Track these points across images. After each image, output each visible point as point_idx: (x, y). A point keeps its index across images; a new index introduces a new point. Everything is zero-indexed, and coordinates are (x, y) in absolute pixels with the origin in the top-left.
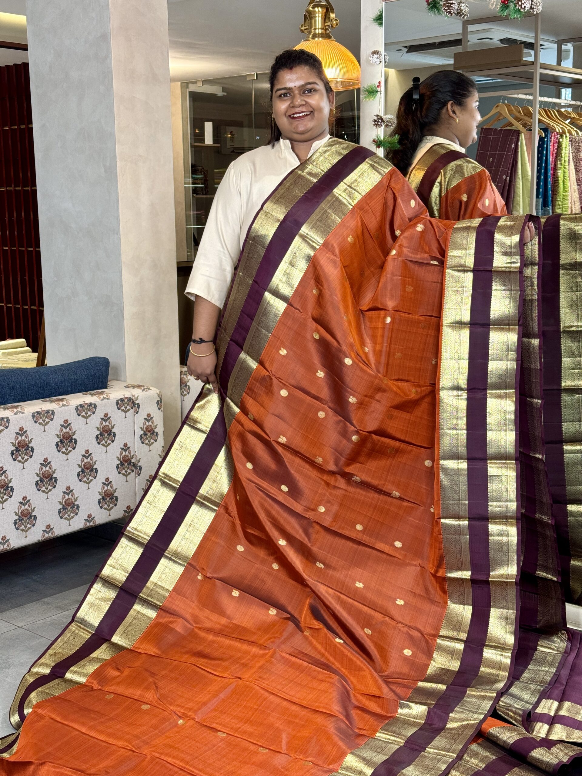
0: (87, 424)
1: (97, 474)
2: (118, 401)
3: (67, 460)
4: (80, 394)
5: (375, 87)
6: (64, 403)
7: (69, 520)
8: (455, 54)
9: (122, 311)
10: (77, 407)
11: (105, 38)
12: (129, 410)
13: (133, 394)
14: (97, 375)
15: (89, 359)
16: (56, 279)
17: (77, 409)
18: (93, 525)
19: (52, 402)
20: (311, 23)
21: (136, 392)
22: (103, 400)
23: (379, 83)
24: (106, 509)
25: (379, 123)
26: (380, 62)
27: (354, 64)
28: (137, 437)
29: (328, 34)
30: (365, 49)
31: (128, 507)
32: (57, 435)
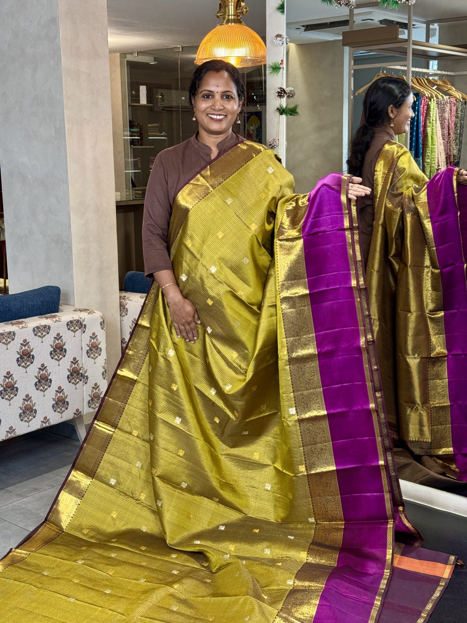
0: (42, 342)
1: (51, 383)
2: (68, 323)
3: (26, 372)
4: (37, 317)
5: (278, 64)
6: (24, 325)
7: (28, 422)
8: (343, 32)
9: (70, 248)
10: (34, 328)
11: (54, 21)
12: (77, 330)
13: (81, 317)
14: (51, 301)
15: (44, 288)
16: (15, 220)
17: (34, 330)
18: (49, 425)
19: (13, 324)
20: (225, 10)
21: (83, 315)
22: (55, 322)
23: (282, 61)
24: (59, 412)
25: (282, 95)
26: (283, 43)
27: (261, 44)
28: (84, 352)
29: (239, 19)
30: (270, 33)
31: (77, 410)
32: (18, 352)
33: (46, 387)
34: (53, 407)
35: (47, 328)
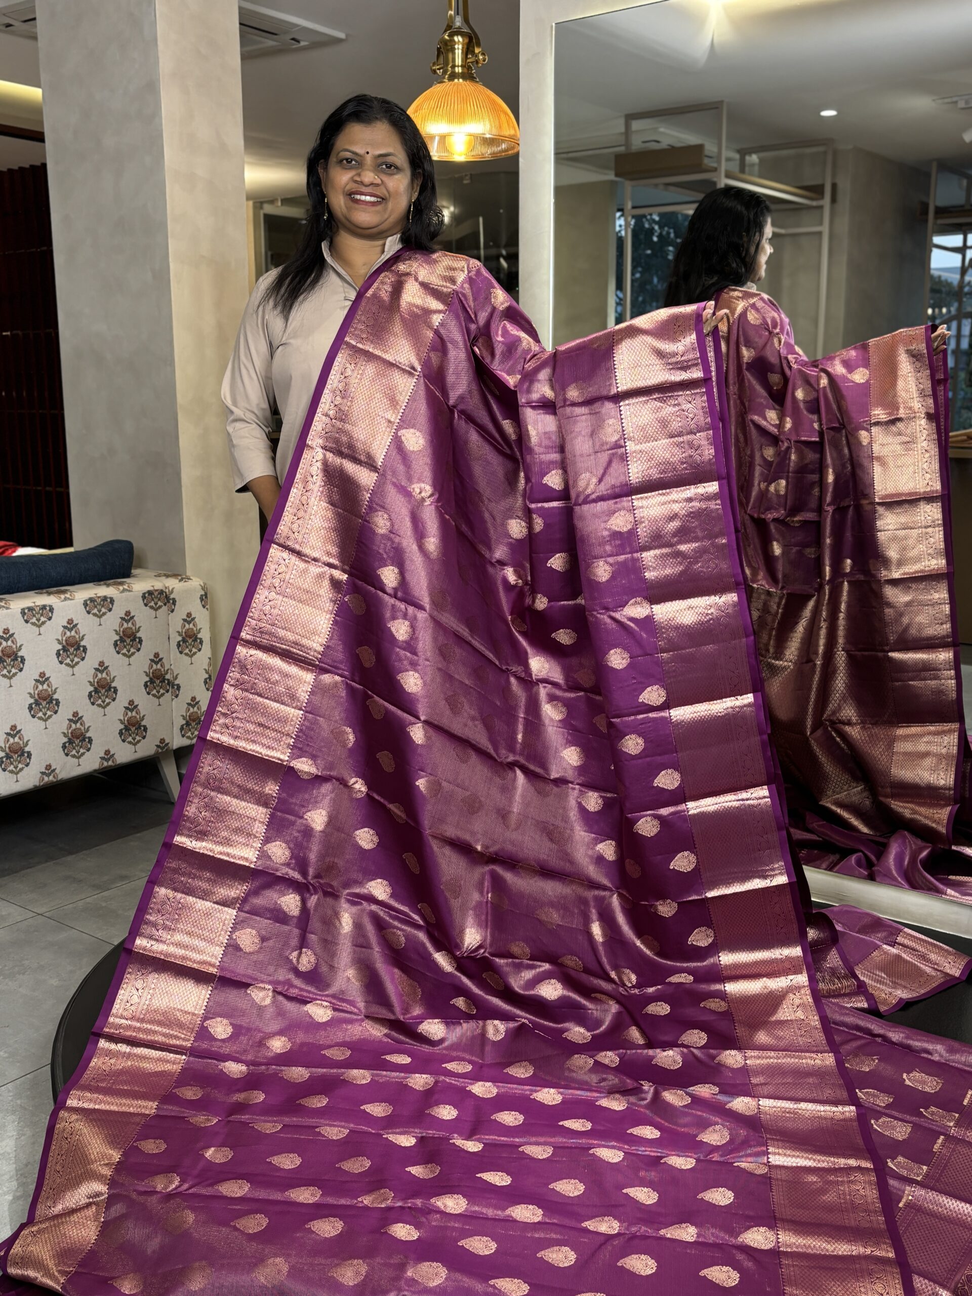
0: (100, 625)
1: (116, 694)
2: (144, 594)
3: (73, 674)
4: (90, 585)
6: (68, 596)
7: (78, 758)
10: (85, 601)
12: (160, 607)
13: (168, 585)
14: (119, 563)
17: (85, 604)
18: (113, 764)
19: (49, 594)
20: (448, 59)
21: (171, 584)
22: (123, 593)
24: (130, 743)
27: (510, 119)
28: (173, 644)
29: (471, 74)
31: (162, 741)
32: (58, 640)
33: (107, 700)
34: (121, 733)
35: (108, 602)
